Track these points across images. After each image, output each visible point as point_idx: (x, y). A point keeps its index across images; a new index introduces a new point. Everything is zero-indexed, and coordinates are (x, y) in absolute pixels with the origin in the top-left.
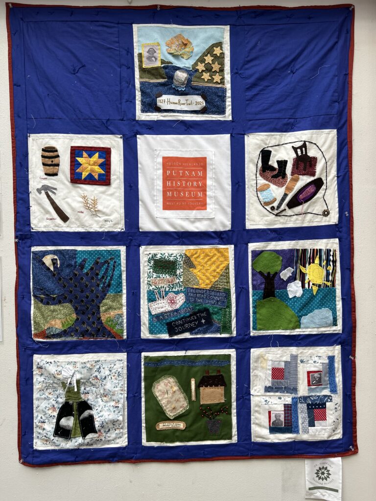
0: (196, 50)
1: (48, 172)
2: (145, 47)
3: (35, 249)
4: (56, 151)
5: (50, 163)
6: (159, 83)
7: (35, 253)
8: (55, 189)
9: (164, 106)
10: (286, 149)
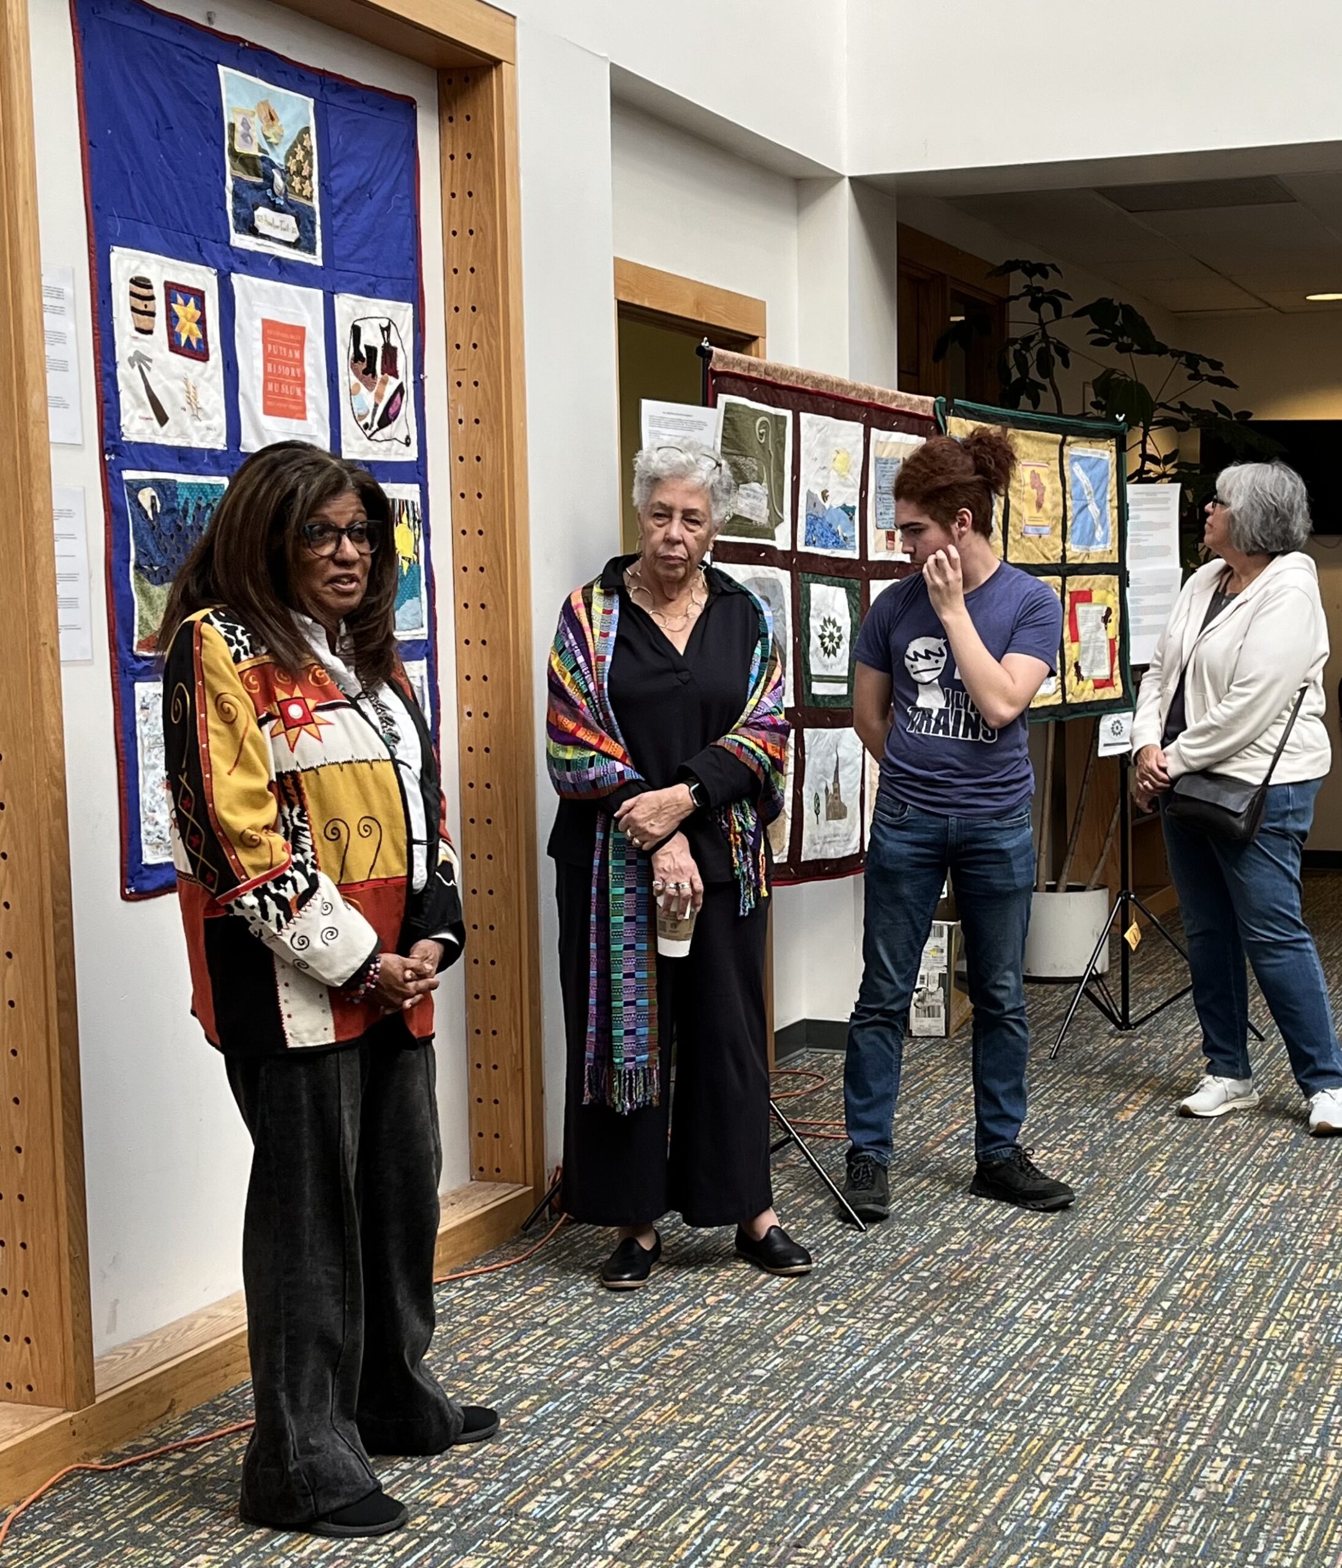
0: (286, 133)
1: (142, 326)
2: (239, 113)
3: (128, 475)
4: (150, 287)
5: (142, 308)
6: (253, 183)
7: (129, 483)
8: (150, 360)
9: (263, 229)
10: (371, 326)
